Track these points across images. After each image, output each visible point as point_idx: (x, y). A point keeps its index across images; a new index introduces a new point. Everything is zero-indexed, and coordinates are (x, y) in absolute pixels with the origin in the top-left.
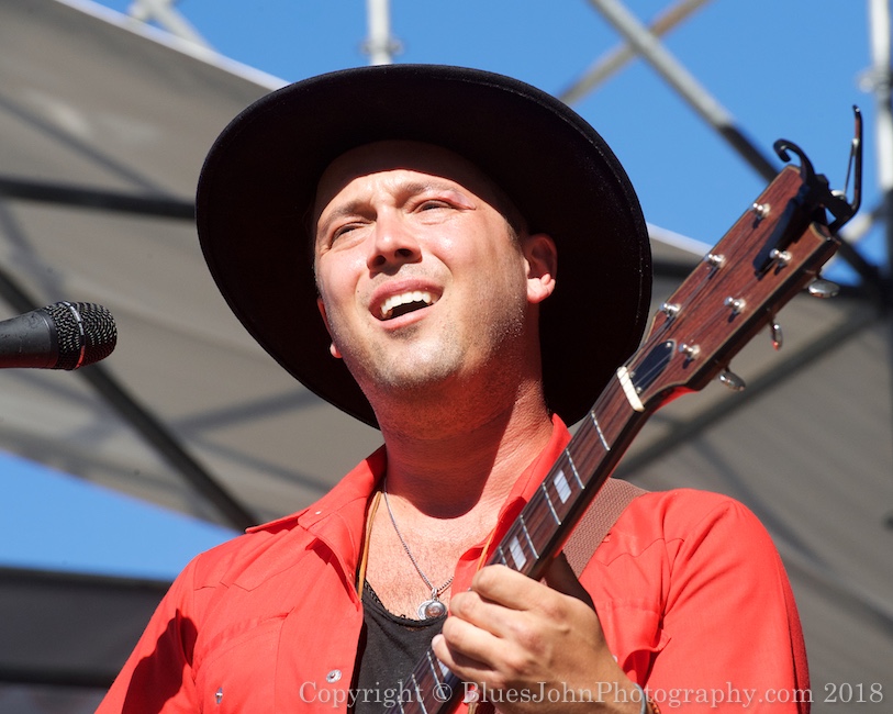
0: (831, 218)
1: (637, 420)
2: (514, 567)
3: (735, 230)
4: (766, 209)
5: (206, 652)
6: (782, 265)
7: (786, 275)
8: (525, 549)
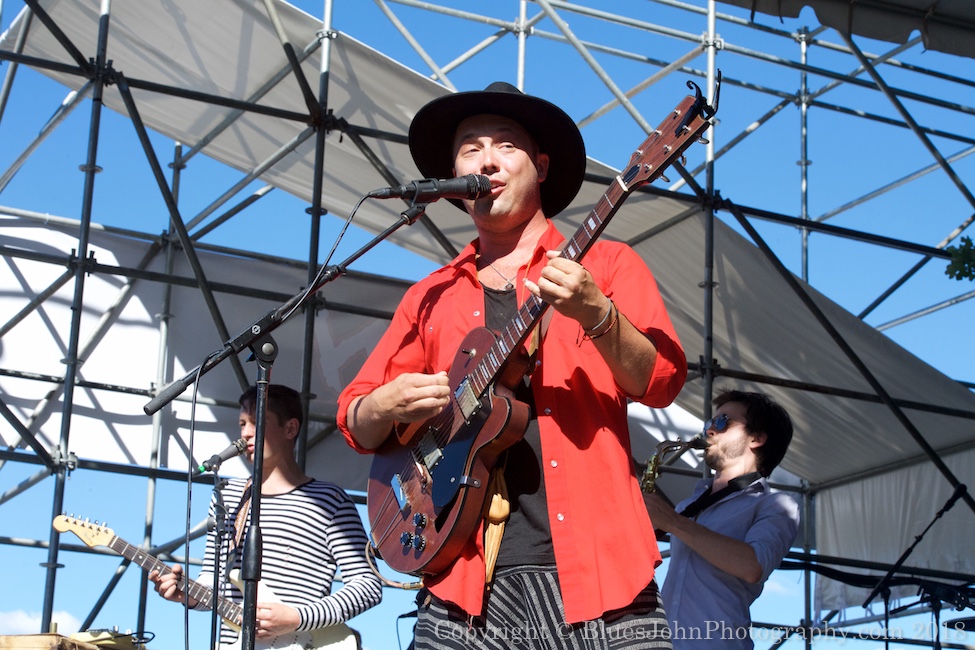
0: (706, 115)
1: (626, 195)
2: (570, 258)
3: (666, 121)
4: (679, 112)
6: (686, 132)
7: (689, 136)
8: (576, 250)
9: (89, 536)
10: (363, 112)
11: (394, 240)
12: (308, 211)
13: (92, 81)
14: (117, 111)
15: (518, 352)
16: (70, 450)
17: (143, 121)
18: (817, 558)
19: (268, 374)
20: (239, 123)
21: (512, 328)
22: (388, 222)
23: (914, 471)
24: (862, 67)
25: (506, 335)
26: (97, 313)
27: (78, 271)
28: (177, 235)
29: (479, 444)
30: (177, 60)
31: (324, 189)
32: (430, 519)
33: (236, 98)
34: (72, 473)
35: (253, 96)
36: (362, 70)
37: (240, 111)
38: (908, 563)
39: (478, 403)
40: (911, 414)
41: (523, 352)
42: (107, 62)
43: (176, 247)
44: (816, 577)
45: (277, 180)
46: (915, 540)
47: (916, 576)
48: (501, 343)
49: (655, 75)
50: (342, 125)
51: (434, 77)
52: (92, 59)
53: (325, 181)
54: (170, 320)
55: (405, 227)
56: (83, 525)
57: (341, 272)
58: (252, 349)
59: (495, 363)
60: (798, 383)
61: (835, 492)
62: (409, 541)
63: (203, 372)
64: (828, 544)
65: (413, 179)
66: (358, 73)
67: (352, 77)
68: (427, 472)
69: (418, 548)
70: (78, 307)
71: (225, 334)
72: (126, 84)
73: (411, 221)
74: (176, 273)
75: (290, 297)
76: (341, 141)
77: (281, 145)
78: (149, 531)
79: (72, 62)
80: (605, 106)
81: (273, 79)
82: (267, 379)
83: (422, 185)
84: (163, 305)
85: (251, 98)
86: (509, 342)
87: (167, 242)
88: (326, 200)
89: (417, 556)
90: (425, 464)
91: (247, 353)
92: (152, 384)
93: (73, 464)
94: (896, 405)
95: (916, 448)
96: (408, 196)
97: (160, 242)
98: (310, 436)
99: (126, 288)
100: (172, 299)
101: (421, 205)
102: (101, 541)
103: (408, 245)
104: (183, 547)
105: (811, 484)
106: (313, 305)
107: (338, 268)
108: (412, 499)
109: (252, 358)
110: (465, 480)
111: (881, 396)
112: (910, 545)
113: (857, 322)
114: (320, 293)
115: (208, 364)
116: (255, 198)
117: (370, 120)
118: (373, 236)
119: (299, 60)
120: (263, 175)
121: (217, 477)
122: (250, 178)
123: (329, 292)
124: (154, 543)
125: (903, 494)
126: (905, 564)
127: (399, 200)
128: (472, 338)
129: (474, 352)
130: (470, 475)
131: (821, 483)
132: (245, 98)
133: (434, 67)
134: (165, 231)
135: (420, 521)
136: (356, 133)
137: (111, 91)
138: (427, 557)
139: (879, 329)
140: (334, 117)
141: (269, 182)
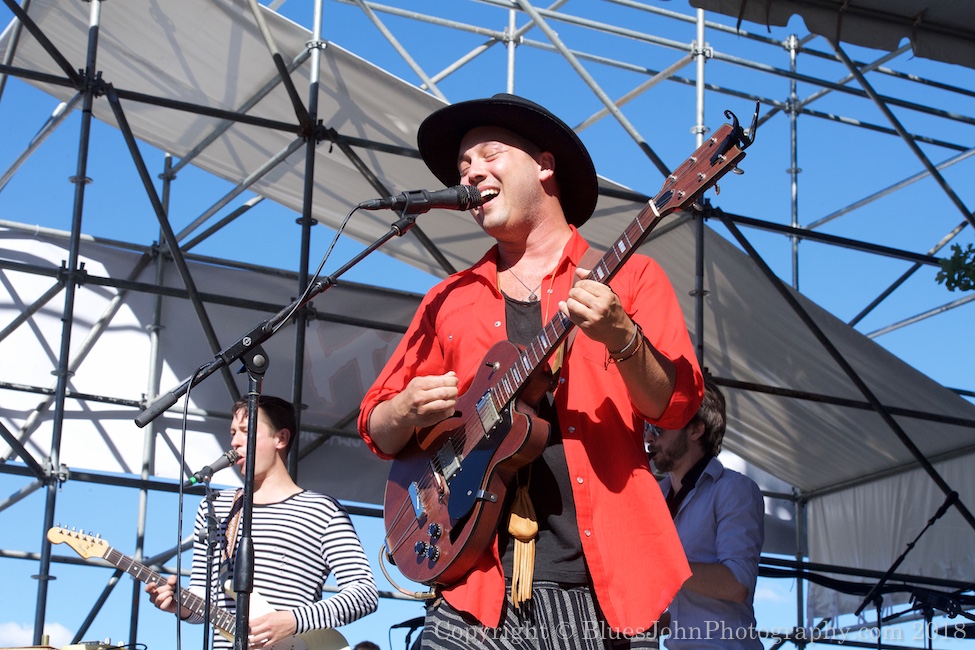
1: (657, 220)
2: (599, 280)
3: (702, 148)
4: (715, 140)
5: (442, 322)
6: (722, 161)
7: (723, 165)
8: (604, 271)
9: (84, 547)
10: (353, 123)
11: (385, 250)
12: (298, 221)
13: (81, 92)
14: (107, 122)
15: (542, 369)
16: (61, 462)
17: (133, 132)
18: (809, 566)
19: (259, 386)
20: (229, 133)
21: (536, 345)
22: (380, 232)
23: (905, 478)
24: (851, 75)
25: (530, 351)
26: (87, 325)
27: (69, 282)
28: (167, 247)
29: (498, 459)
30: (168, 71)
31: (314, 199)
32: (445, 529)
33: (226, 109)
34: (63, 485)
35: (243, 107)
36: (352, 80)
37: (230, 122)
38: (901, 570)
39: (498, 418)
40: (901, 421)
41: (546, 369)
42: (96, 73)
43: (167, 258)
44: (809, 585)
45: (267, 190)
46: (907, 547)
47: (908, 584)
48: (525, 359)
49: (644, 84)
50: (332, 135)
51: (424, 86)
52: (81, 71)
53: (316, 191)
54: (161, 332)
55: (395, 237)
56: (77, 537)
57: (332, 282)
58: (243, 361)
59: (518, 379)
60: (789, 390)
61: (826, 499)
62: (423, 550)
63: (194, 384)
64: (821, 552)
65: (404, 190)
66: (348, 83)
67: (342, 88)
68: (444, 482)
69: (431, 558)
70: (68, 319)
71: (217, 346)
72: (116, 96)
73: (401, 232)
74: (166, 284)
75: (282, 308)
76: (330, 151)
77: (271, 156)
78: (140, 543)
79: (61, 73)
80: (595, 115)
81: (263, 90)
82: (258, 391)
83: (413, 196)
84: (154, 316)
85: (240, 109)
86: (533, 360)
87: (158, 253)
88: (317, 210)
89: (431, 566)
90: (443, 475)
91: (237, 365)
92: (143, 395)
93: (65, 476)
94: (887, 413)
95: (908, 455)
96: (399, 207)
97: (151, 254)
98: (302, 446)
99: (116, 299)
100: (162, 310)
101: (411, 216)
102: (96, 552)
103: (398, 255)
104: (175, 558)
105: (803, 492)
106: (304, 315)
107: (329, 279)
108: (428, 508)
109: (243, 370)
110: (482, 494)
111: (872, 403)
112: (902, 553)
113: (848, 330)
114: (312, 303)
115: (199, 376)
116: (245, 209)
117: (360, 130)
118: (365, 246)
119: (289, 71)
120: (252, 186)
121: (208, 489)
122: (241, 189)
123: (320, 303)
124: (145, 555)
125: (895, 501)
126: (897, 571)
127: (389, 212)
128: (495, 352)
129: (497, 365)
130: (487, 490)
131: (813, 491)
132: (235, 108)
133: (424, 76)
134: (155, 242)
135: (435, 531)
136: (345, 143)
137: (101, 103)
138: (440, 568)
139: (870, 337)
140: (324, 128)
141: (259, 193)
